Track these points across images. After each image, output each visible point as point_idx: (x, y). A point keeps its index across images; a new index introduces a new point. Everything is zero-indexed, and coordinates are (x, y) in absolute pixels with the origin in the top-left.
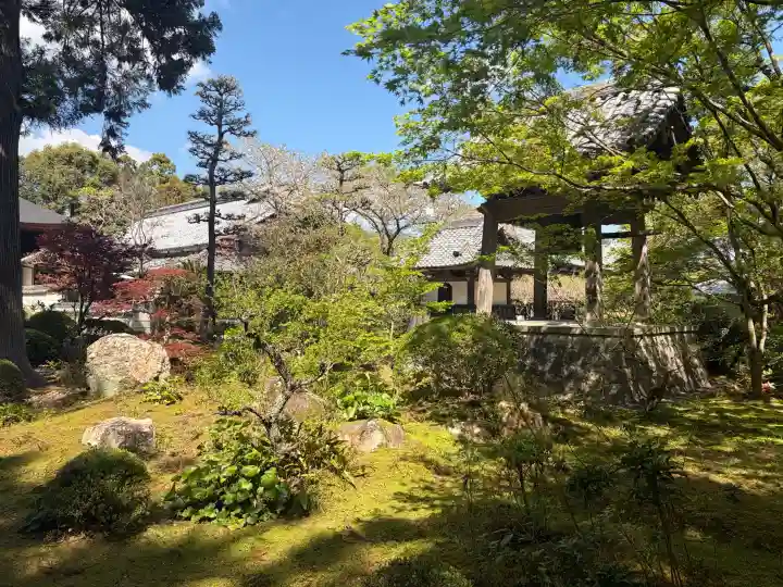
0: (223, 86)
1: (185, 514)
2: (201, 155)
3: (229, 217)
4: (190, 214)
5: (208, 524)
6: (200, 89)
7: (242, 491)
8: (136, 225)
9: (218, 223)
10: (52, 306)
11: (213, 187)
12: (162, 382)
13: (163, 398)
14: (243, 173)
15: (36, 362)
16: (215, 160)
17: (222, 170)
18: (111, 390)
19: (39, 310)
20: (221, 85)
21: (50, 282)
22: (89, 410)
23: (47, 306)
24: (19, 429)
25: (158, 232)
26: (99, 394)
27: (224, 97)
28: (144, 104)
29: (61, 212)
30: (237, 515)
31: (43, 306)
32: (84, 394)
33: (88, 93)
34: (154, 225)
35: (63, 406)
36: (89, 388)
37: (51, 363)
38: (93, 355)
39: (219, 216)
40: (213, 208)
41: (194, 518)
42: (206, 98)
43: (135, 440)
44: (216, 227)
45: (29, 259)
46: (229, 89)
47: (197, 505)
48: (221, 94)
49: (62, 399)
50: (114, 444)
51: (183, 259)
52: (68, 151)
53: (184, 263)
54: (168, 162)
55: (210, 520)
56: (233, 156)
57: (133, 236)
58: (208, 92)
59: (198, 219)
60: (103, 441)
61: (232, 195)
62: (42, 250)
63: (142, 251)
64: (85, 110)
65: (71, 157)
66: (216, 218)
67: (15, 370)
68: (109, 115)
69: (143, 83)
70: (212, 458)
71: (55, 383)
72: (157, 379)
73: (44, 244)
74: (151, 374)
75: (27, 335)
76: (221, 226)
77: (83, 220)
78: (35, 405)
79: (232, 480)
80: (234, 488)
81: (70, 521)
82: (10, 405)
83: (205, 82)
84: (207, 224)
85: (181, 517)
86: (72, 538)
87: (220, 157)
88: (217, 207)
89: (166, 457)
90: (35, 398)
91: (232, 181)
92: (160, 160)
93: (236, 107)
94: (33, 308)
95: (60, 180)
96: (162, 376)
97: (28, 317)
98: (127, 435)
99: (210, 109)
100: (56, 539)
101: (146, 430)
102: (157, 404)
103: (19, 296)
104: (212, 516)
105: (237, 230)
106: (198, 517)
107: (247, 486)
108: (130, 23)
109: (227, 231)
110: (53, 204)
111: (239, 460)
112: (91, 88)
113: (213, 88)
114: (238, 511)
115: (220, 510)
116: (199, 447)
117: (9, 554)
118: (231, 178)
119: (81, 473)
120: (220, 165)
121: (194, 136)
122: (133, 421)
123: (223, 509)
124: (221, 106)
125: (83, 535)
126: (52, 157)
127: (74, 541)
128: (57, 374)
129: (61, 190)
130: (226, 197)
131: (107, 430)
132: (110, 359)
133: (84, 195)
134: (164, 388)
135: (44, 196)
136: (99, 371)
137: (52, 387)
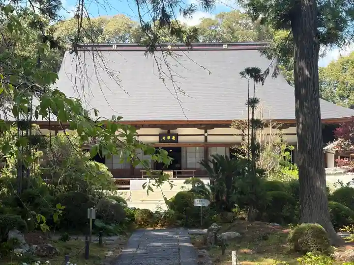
10: (348, 184)
15: (337, 227)
19: (339, 187)
21: (346, 164)
23: (345, 185)
31: (341, 184)
37: (347, 228)
45: (331, 147)
62: (340, 139)
67: (323, 232)
73: (340, 135)
75: (330, 206)
78: (337, 258)
82: (320, 256)
90: (336, 254)
94: (335, 185)
97: (331, 193)
103: (322, 175)
128: (352, 237)
135: (340, 96)
137: (347, 247)
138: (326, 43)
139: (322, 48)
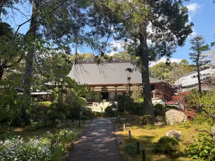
0: (198, 39)
1: (189, 156)
2: (193, 59)
3: (204, 75)
4: (192, 75)
5: (195, 160)
6: (191, 41)
7: (205, 153)
8: (178, 80)
9: (201, 77)
11: (198, 67)
12: (184, 122)
13: (185, 127)
14: (207, 61)
15: (156, 116)
16: (198, 59)
17: (200, 62)
18: (172, 124)
19: (156, 104)
20: (197, 38)
21: (158, 97)
22: (167, 128)
23: (158, 103)
24: (153, 131)
25: (183, 82)
26: (169, 124)
27: (199, 41)
28: (175, 51)
29: (160, 79)
30: (204, 159)
32: (166, 124)
33: (162, 52)
34: (182, 80)
35: (161, 126)
36: (167, 123)
37: (159, 116)
38: (167, 115)
39: (201, 75)
40: (199, 73)
41: (192, 158)
42: (193, 43)
43: (177, 136)
44: (200, 78)
45: (154, 91)
46: (200, 39)
47: (192, 155)
48: (198, 41)
49: (161, 125)
50: (172, 136)
51: (192, 88)
52: (161, 64)
53: (192, 89)
54: (186, 61)
55: (196, 159)
56: (203, 57)
57: (177, 84)
58: (194, 41)
59: (195, 77)
60: (169, 135)
61: (204, 68)
62: (156, 89)
63: (179, 88)
64: (162, 56)
65: (161, 65)
66: (200, 76)
67: (151, 118)
68: (167, 55)
69: (174, 46)
70: (197, 143)
71: (160, 121)
72: (183, 121)
74: (181, 120)
75: (154, 110)
76: (202, 78)
77: (165, 81)
78: (156, 126)
79: (202, 150)
80: (203, 152)
81: (162, 151)
82: (150, 125)
83: (192, 39)
84: (197, 78)
85: (188, 157)
86: (163, 155)
87: (199, 58)
88: (200, 72)
89: (185, 142)
90: (156, 124)
91: (204, 64)
92: (184, 61)
93: (203, 43)
95: (159, 72)
96: (184, 121)
97: (154, 105)
98: (175, 135)
99: (194, 46)
100: (160, 155)
101: (180, 134)
102: (183, 128)
103: (151, 100)
104: (197, 158)
105: (207, 78)
106: (193, 158)
107: (207, 152)
108: (170, 32)
109: (204, 79)
110: (158, 77)
111: (204, 144)
112: (163, 51)
113: (195, 40)
114: (204, 158)
115: (199, 157)
116: (194, 140)
117: (151, 156)
118: (204, 63)
119: (163, 141)
120: (200, 60)
121: (190, 54)
122: (177, 131)
123: (200, 157)
124: (198, 44)
125: (165, 155)
126: (157, 66)
127: (163, 156)
128: (160, 119)
129: (160, 74)
130: (202, 69)
131: (170, 133)
132: (171, 116)
133: (165, 74)
134: (185, 124)
135: (156, 76)
136: (169, 118)
138: (150, 61)
139: (149, 62)
